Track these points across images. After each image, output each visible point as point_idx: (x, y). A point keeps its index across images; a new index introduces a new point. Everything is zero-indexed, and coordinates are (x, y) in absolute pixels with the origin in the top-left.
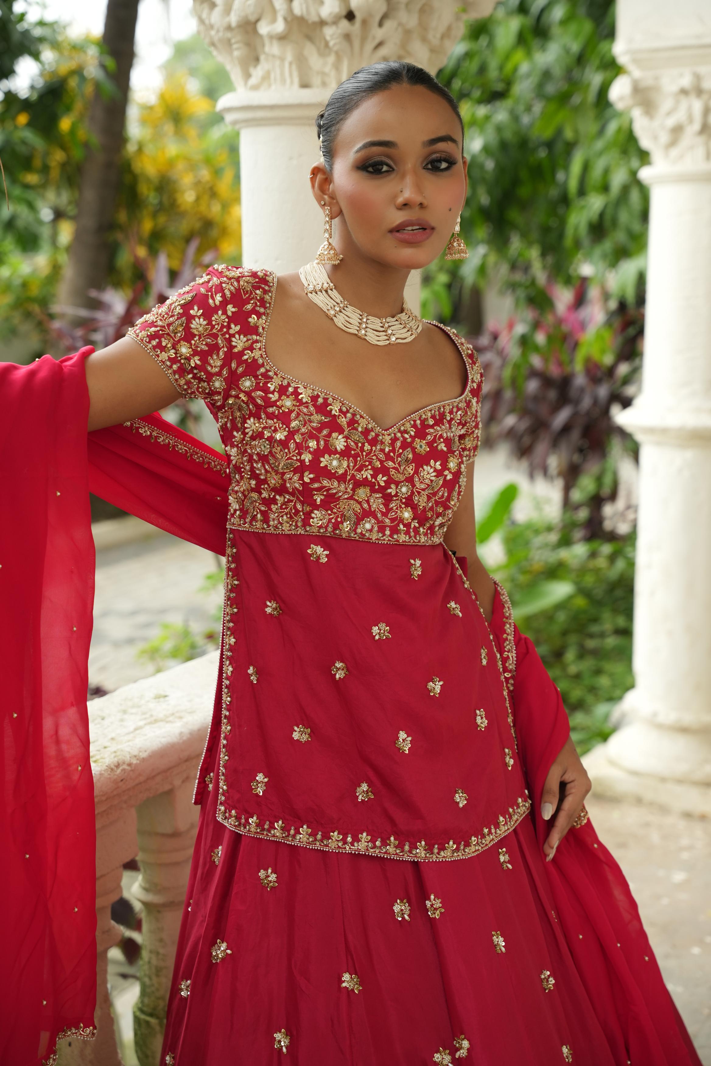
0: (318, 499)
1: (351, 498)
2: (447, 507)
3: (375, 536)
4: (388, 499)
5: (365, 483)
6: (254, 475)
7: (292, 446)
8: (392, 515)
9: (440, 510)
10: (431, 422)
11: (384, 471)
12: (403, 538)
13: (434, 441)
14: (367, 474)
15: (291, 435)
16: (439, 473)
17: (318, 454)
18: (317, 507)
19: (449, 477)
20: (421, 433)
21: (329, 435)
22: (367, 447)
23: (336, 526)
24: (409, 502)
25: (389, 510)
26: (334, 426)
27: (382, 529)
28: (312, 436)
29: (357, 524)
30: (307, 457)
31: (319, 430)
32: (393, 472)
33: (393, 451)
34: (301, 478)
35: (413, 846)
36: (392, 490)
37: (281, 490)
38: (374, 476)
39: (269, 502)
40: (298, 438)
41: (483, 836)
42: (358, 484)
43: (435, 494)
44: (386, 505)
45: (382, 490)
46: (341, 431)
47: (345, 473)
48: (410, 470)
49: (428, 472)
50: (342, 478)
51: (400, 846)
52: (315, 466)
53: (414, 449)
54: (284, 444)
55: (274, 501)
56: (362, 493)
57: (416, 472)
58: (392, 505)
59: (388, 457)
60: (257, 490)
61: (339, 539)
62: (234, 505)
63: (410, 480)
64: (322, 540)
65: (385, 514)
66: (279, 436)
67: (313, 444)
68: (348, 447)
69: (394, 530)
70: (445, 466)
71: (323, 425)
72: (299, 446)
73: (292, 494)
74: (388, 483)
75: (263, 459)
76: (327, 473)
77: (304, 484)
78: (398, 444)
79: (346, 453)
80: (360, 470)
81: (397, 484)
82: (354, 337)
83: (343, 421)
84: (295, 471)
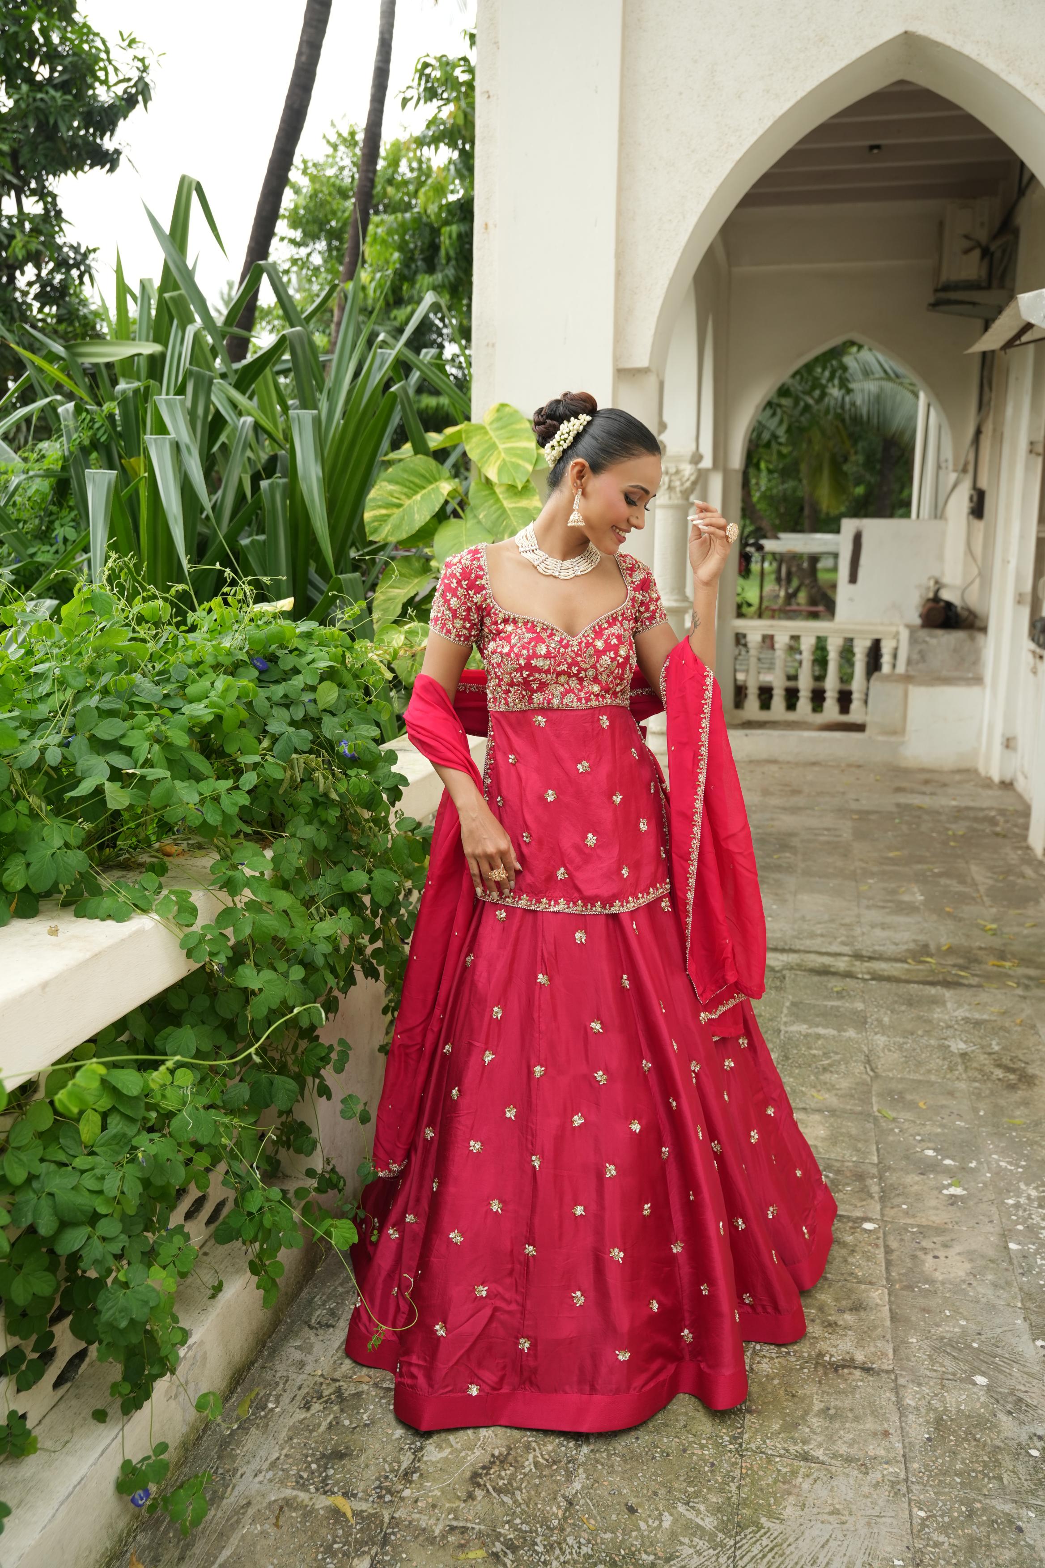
0: (535, 686)
1: (556, 683)
2: (622, 679)
3: (575, 704)
4: (581, 680)
5: (563, 673)
6: (497, 677)
7: (512, 655)
8: (586, 690)
9: (618, 681)
10: (606, 625)
11: (576, 664)
12: (594, 703)
13: (608, 638)
14: (564, 667)
15: (512, 648)
16: (613, 660)
17: (529, 658)
18: (535, 692)
19: (621, 660)
20: (598, 634)
21: (535, 646)
22: (562, 650)
23: (549, 702)
24: (595, 680)
25: (583, 687)
26: (539, 640)
27: (579, 700)
28: (524, 648)
29: (562, 699)
30: (522, 662)
31: (529, 643)
32: (581, 664)
33: (581, 650)
34: (521, 675)
35: (593, 905)
36: (582, 674)
37: (512, 684)
38: (569, 667)
39: (507, 692)
40: (516, 650)
41: (638, 899)
42: (559, 674)
43: (612, 673)
44: (580, 684)
45: (576, 675)
46: (544, 642)
47: (549, 669)
48: (593, 661)
49: (606, 660)
50: (547, 672)
51: (585, 906)
52: (528, 666)
53: (594, 646)
54: (508, 654)
55: (509, 691)
56: (563, 679)
57: (598, 661)
58: (585, 683)
59: (577, 654)
60: (499, 685)
61: (552, 709)
62: (490, 696)
63: (594, 666)
64: (541, 711)
65: (580, 690)
66: (506, 650)
67: (525, 652)
68: (549, 652)
69: (588, 700)
70: (617, 654)
71: (531, 640)
72: (517, 655)
73: (518, 685)
74: (579, 671)
75: (499, 665)
76: (539, 670)
77: (524, 679)
78: (583, 645)
79: (548, 656)
80: (559, 665)
81: (585, 670)
82: (551, 578)
83: (544, 635)
84: (517, 670)
